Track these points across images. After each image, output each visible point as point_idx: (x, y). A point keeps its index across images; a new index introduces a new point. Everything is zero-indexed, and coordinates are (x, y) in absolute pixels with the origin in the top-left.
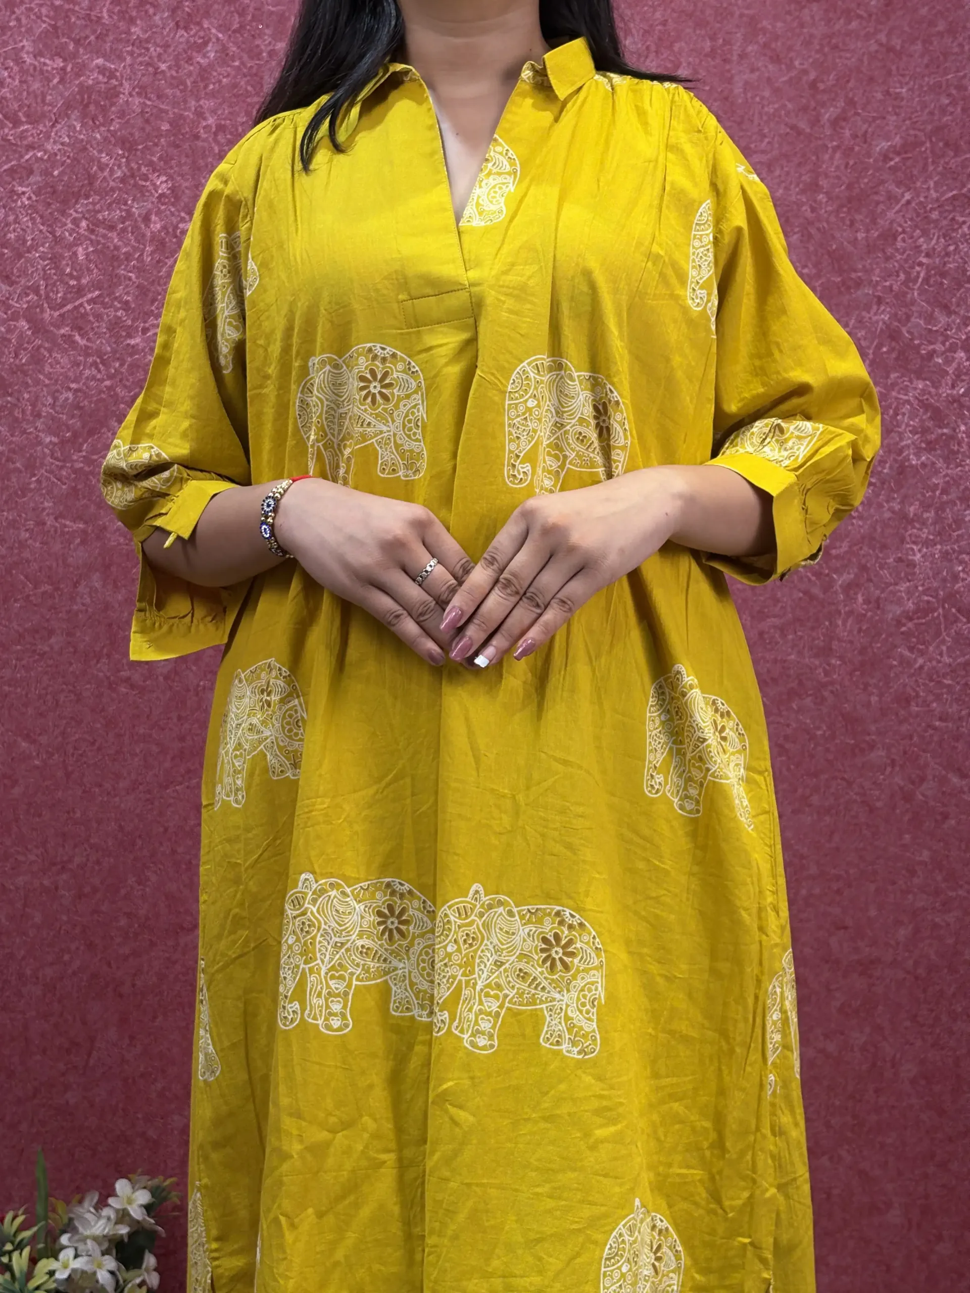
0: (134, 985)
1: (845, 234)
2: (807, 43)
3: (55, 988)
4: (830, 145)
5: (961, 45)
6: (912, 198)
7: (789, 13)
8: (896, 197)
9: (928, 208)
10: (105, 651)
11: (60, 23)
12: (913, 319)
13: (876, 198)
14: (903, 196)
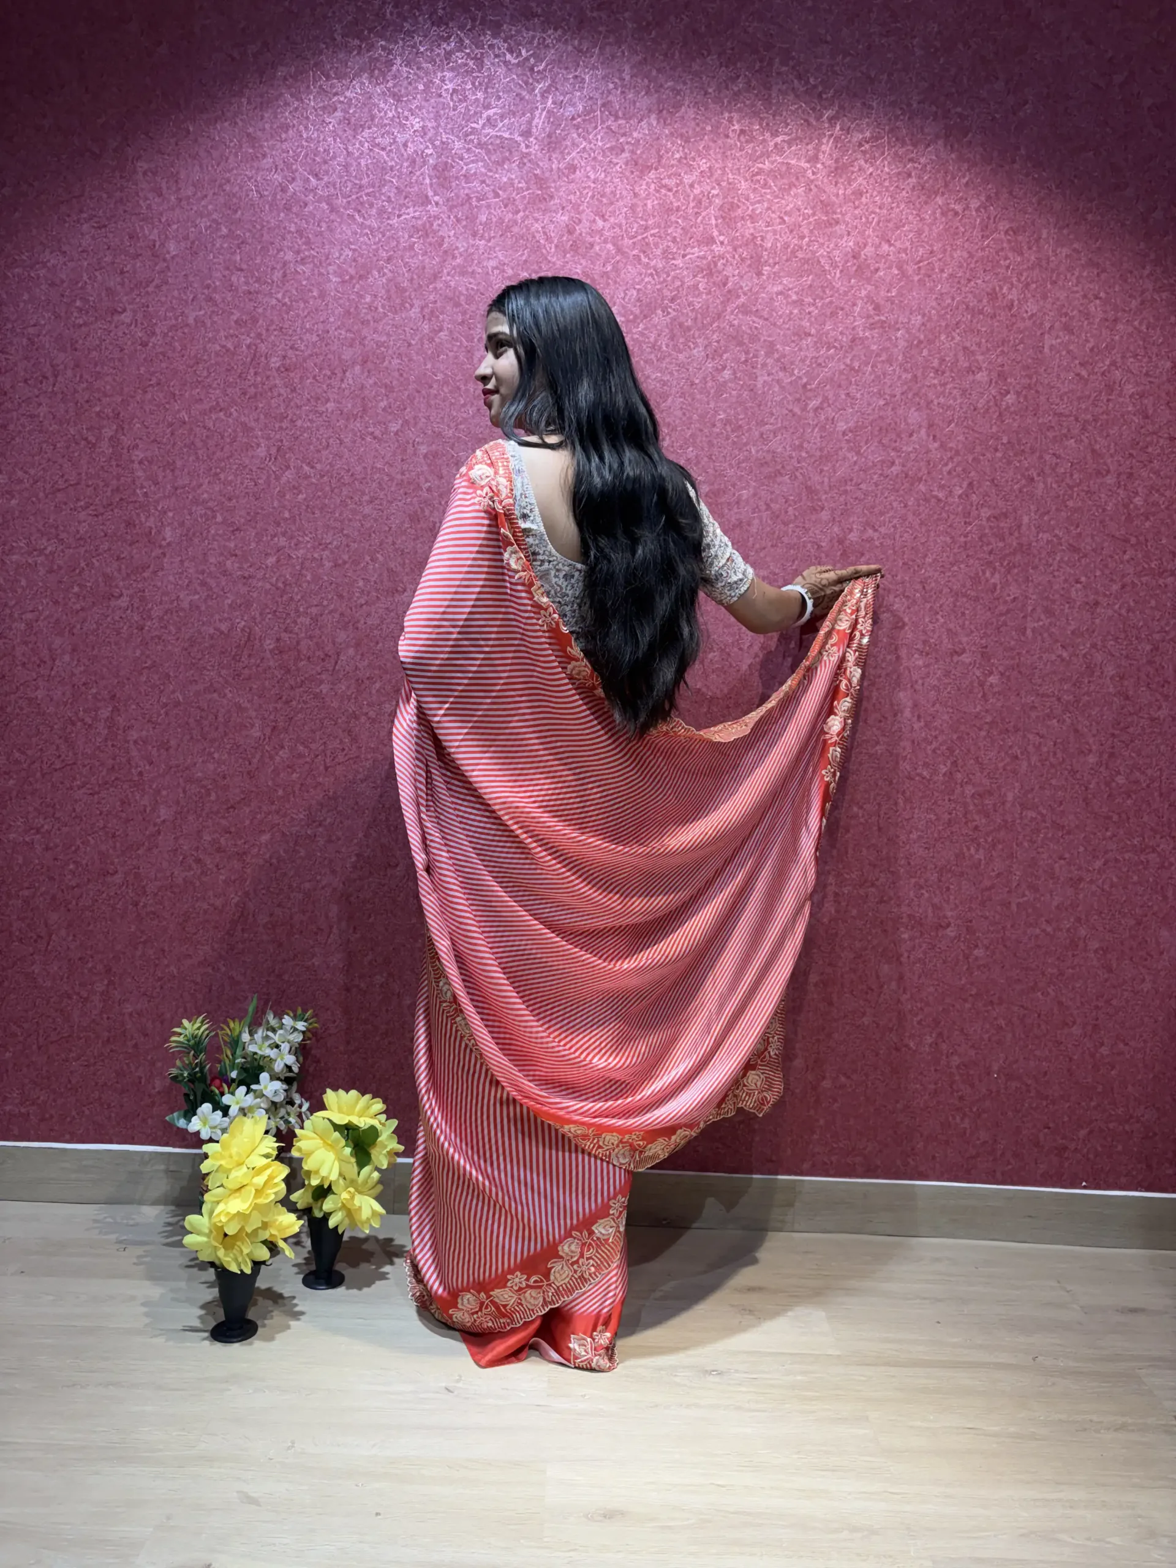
2: (803, 361)
3: (310, 895)
5: (894, 370)
7: (793, 341)
11: (352, 310)
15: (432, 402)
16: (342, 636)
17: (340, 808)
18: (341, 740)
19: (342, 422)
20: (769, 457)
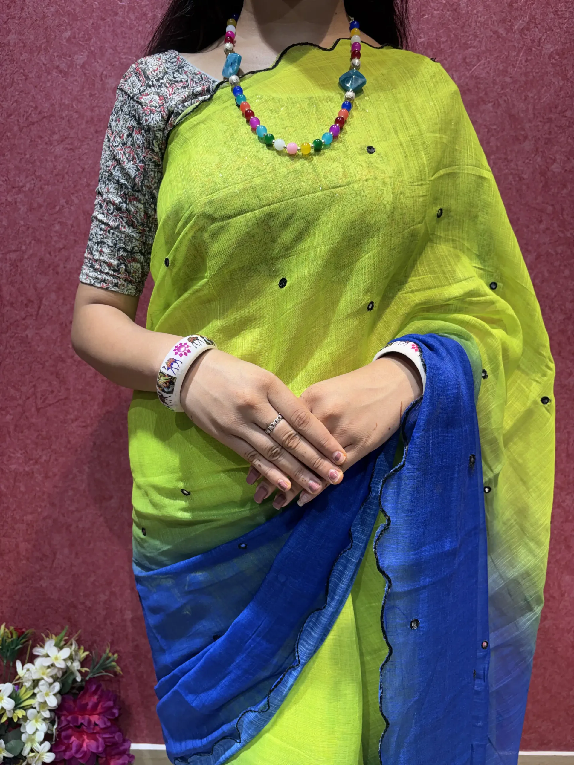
0: (77, 527)
3: (33, 526)
10: (59, 340)
15: (119, 31)
16: (43, 281)
17: (53, 447)
18: (50, 384)
19: (25, 56)
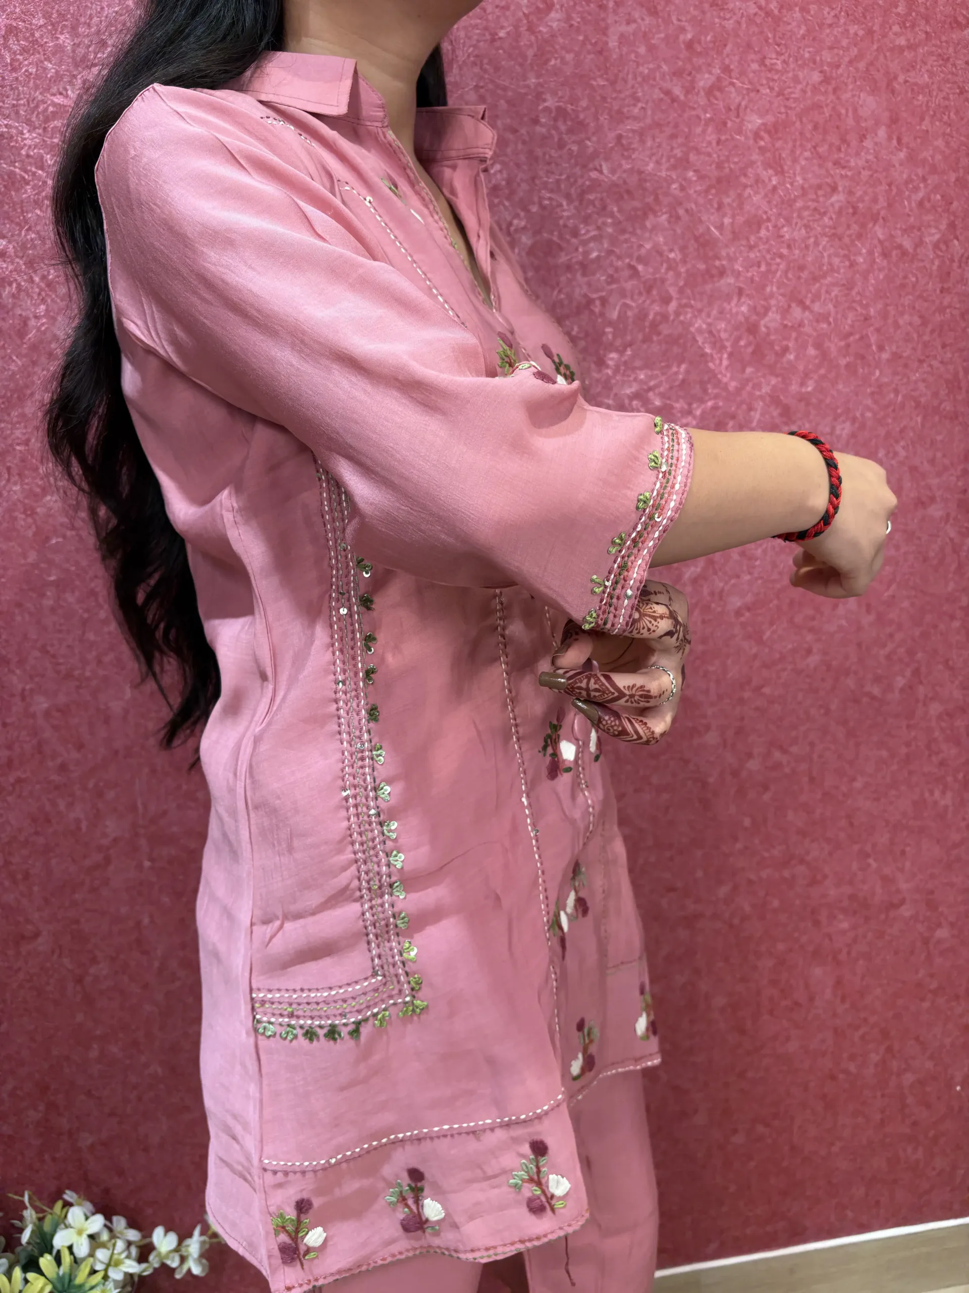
1: (712, 218)
4: (703, 117)
6: (779, 183)
8: (763, 181)
9: (792, 196)
12: (770, 314)
13: (743, 180)
14: (770, 180)
20: (633, 180)
